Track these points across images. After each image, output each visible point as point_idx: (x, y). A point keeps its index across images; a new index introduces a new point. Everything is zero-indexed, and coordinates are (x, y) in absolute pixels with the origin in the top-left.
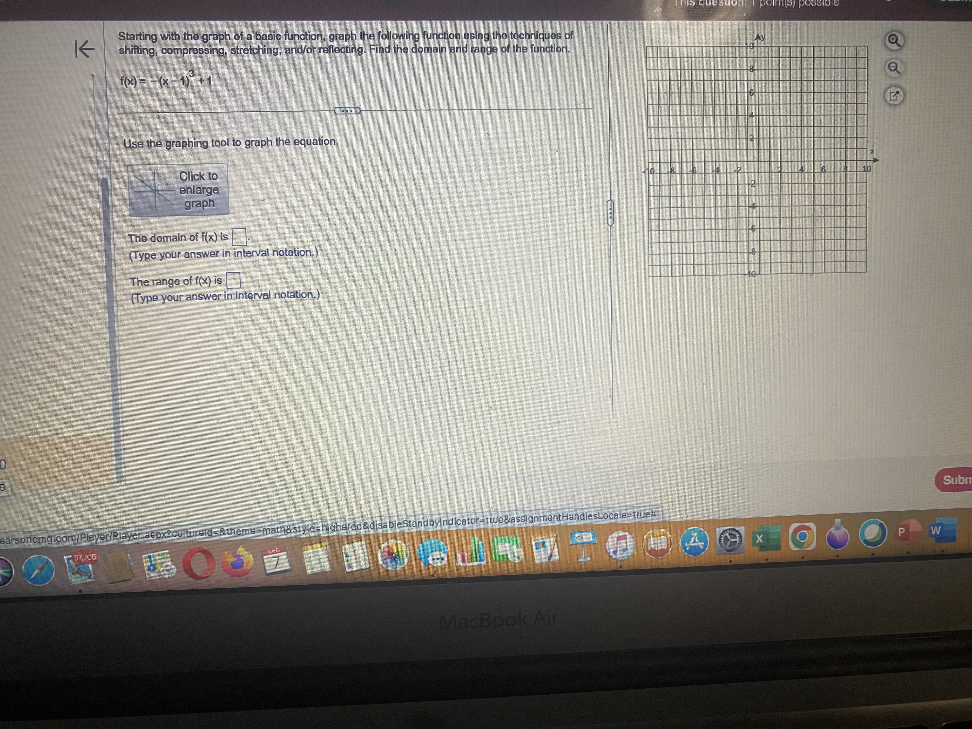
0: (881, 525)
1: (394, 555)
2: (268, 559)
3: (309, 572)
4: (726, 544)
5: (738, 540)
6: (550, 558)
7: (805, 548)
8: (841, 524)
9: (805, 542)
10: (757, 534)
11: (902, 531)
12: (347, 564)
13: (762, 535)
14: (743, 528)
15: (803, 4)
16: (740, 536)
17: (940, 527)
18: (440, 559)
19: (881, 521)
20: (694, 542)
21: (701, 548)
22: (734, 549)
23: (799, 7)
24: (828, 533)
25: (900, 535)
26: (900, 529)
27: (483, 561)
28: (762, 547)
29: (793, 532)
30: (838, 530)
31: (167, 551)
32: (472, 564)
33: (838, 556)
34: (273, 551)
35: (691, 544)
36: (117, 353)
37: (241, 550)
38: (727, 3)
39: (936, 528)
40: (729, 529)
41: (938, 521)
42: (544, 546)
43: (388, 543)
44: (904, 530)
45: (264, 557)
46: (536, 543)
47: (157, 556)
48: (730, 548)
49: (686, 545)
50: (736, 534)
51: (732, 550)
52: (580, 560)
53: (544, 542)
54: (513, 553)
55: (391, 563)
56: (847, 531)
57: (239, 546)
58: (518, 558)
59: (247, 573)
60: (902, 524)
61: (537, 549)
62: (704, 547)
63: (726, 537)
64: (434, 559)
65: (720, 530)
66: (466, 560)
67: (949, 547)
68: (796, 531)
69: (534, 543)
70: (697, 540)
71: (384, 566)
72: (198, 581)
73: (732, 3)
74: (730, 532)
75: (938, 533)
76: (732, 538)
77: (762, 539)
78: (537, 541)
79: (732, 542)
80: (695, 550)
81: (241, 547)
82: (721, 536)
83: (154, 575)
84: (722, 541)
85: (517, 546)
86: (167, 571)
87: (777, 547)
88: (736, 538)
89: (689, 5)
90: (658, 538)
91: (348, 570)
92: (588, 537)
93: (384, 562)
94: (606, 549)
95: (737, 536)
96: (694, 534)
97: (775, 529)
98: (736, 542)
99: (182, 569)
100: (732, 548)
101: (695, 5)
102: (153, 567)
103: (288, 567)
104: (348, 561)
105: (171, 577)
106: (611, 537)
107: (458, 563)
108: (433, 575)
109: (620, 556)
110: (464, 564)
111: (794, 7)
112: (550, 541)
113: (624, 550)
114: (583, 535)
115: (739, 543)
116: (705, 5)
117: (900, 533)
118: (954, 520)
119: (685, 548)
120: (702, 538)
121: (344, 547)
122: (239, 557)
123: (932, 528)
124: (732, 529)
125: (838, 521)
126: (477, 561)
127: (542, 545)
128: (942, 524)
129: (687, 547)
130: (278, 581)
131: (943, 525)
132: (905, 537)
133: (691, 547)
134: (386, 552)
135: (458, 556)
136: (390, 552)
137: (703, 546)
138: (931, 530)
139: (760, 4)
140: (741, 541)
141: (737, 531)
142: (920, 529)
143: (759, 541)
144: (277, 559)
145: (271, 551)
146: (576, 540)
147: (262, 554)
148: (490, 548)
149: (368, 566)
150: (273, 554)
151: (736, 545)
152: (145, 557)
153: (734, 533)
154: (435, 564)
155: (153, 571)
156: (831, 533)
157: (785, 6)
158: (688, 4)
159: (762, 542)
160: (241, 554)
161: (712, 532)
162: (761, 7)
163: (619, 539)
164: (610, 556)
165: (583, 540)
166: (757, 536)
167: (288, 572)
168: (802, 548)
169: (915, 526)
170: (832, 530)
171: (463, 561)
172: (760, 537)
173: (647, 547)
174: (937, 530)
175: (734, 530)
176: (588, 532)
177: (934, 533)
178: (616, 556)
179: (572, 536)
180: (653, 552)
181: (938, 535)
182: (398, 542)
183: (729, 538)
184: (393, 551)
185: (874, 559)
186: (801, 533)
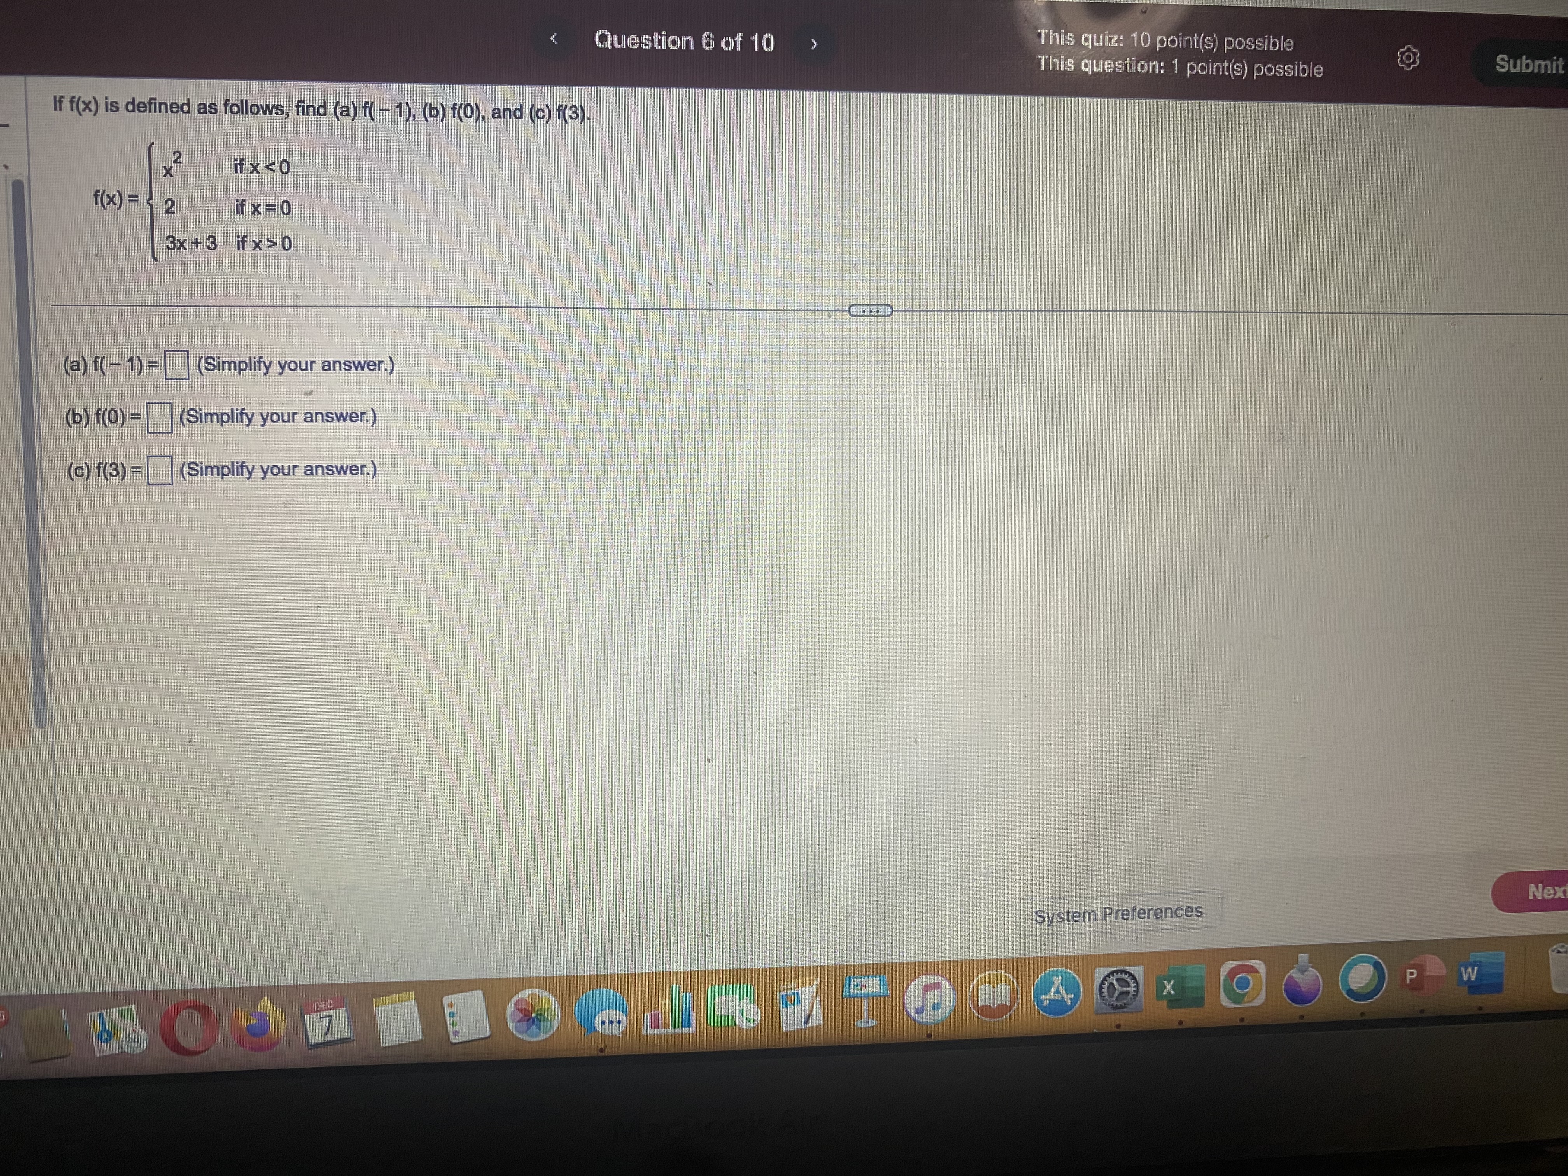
0: (1376, 965)
1: (533, 1015)
2: (311, 1020)
3: (383, 1045)
4: (1111, 996)
5: (1132, 989)
6: (806, 1022)
7: (1245, 1003)
8: (1309, 963)
9: (1245, 994)
10: (1165, 979)
11: (1412, 974)
12: (451, 1029)
13: (1172, 982)
14: (1142, 968)
15: (1262, 73)
16: (1136, 982)
17: (1476, 968)
18: (615, 1022)
19: (1377, 958)
20: (1057, 992)
21: (1069, 1003)
22: (1125, 1004)
23: (1255, 77)
24: (1287, 977)
25: (1408, 982)
26: (1409, 971)
27: (690, 1026)
28: (1173, 1002)
29: (1226, 977)
30: (1303, 972)
31: (133, 1006)
32: (670, 1031)
33: (1302, 1017)
34: (322, 1006)
35: (1051, 996)
36: (46, 659)
37: (266, 1005)
38: (1131, 68)
39: (1470, 969)
40: (1117, 972)
41: (1473, 956)
42: (797, 1001)
43: (524, 994)
44: (1415, 975)
45: (307, 1017)
46: (783, 997)
47: (114, 1015)
48: (1119, 1003)
49: (1043, 998)
50: (1129, 979)
51: (1121, 1007)
52: (859, 1024)
53: (797, 994)
54: (742, 1012)
55: (528, 1029)
56: (1318, 974)
57: (262, 998)
58: (753, 1021)
59: (275, 1044)
60: (1412, 962)
61: (785, 1005)
62: (1074, 1001)
63: (1112, 984)
64: (603, 1023)
65: (1101, 973)
66: (660, 1024)
67: (1489, 1002)
68: (1232, 974)
69: (779, 996)
70: (1061, 989)
71: (517, 1034)
72: (189, 1060)
73: (1139, 69)
74: (1119, 976)
75: (1473, 978)
76: (1121, 986)
77: (1173, 987)
78: (783, 993)
79: (1122, 993)
80: (1058, 1007)
81: (265, 998)
82: (1102, 983)
83: (108, 1049)
84: (1105, 991)
85: (751, 1002)
86: (133, 1041)
87: (1199, 1002)
88: (1129, 985)
89: (1064, 69)
90: (994, 987)
91: (454, 1039)
92: (873, 985)
93: (516, 1028)
94: (904, 1005)
95: (1132, 982)
96: (1057, 980)
97: (1196, 971)
98: (1128, 993)
99: (158, 1037)
100: (1122, 1003)
101: (1075, 70)
102: (106, 1035)
103: (347, 1034)
104: (454, 1024)
105: (138, 1051)
106: (912, 986)
107: (647, 1030)
108: (602, 1050)
109: (929, 1017)
110: (655, 1031)
111: (1245, 78)
112: (807, 993)
113: (936, 1007)
114: (865, 981)
115: (1134, 995)
116: (1093, 71)
117: (1409, 977)
118: (1501, 956)
119: (1040, 1002)
120: (1070, 985)
121: (446, 1000)
122: (262, 1016)
123: (1463, 969)
124: (1122, 971)
125: (1303, 958)
126: (678, 1027)
127: (795, 999)
128: (1480, 962)
129: (1043, 1001)
130: (330, 1058)
131: (1480, 965)
132: (1417, 985)
133: (1051, 1001)
134: (520, 1010)
135: (647, 1018)
136: (527, 1010)
137: (1071, 999)
138: (1461, 974)
139: (1186, 72)
140: (1137, 991)
141: (1131, 974)
142: (1443, 971)
143: (1169, 992)
144: (328, 1019)
145: (318, 1007)
146: (853, 991)
147: (301, 1010)
148: (703, 1006)
149: (488, 1034)
150: (321, 1010)
151: (1128, 999)
152: (93, 1017)
153: (1126, 977)
154: (607, 1030)
155: (106, 1041)
156: (1291, 977)
157: (1230, 75)
158: (1062, 69)
159: (1172, 992)
160: (266, 1011)
161: (1089, 978)
162: (1188, 76)
163: (927, 988)
164: (910, 1016)
165: (865, 991)
166: (1165, 982)
167: (347, 1042)
168: (1239, 1003)
169: (1435, 966)
170: (1294, 973)
171: (654, 1025)
172: (1169, 983)
173: (975, 1003)
174: (1471, 974)
175: (1126, 972)
176: (876, 975)
177: (1465, 978)
178: (920, 1018)
179: (846, 982)
180: (986, 1011)
181: (1473, 981)
182: (543, 994)
183: (1117, 985)
184: (533, 1008)
185: (1364, 1023)
186: (1239, 978)
